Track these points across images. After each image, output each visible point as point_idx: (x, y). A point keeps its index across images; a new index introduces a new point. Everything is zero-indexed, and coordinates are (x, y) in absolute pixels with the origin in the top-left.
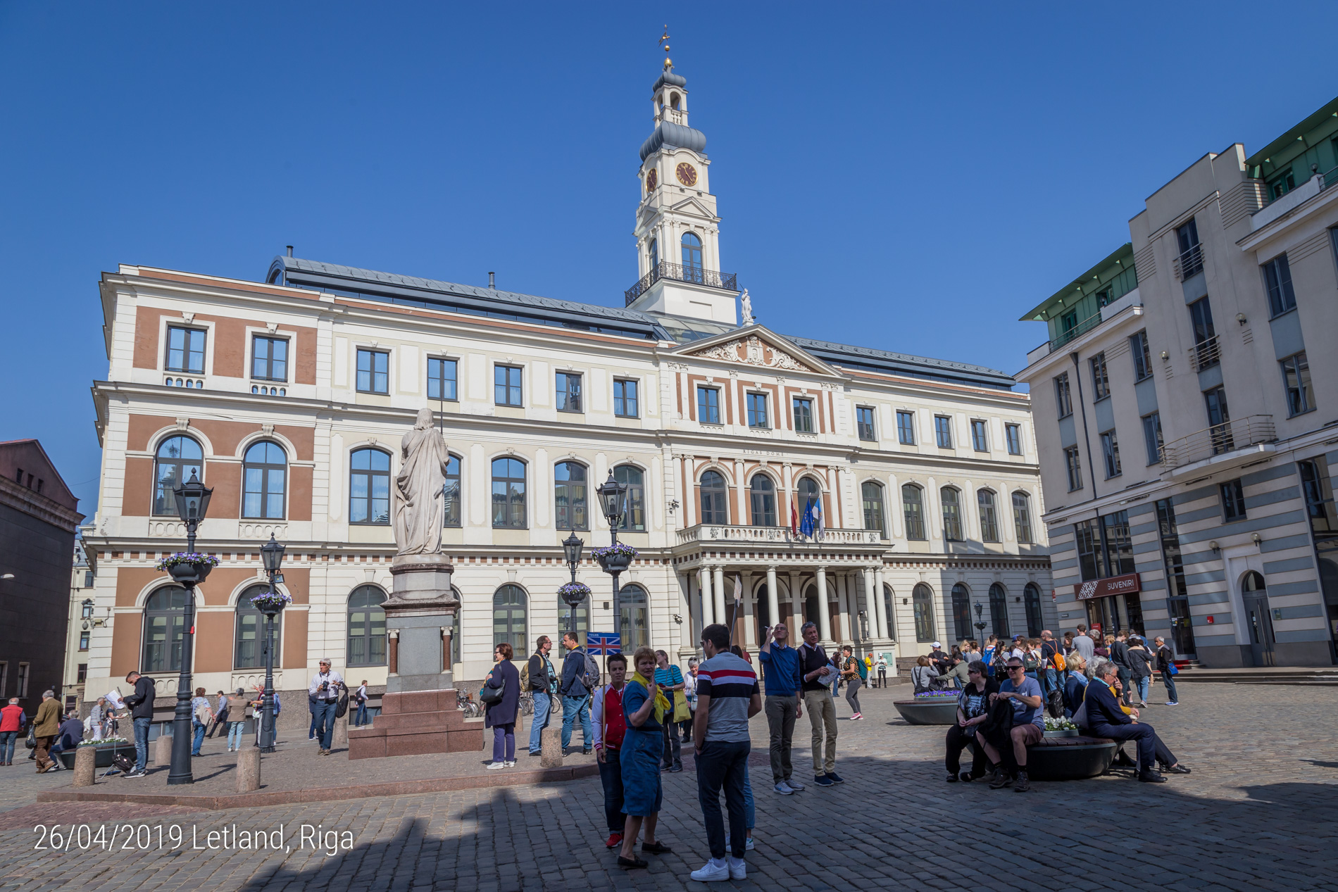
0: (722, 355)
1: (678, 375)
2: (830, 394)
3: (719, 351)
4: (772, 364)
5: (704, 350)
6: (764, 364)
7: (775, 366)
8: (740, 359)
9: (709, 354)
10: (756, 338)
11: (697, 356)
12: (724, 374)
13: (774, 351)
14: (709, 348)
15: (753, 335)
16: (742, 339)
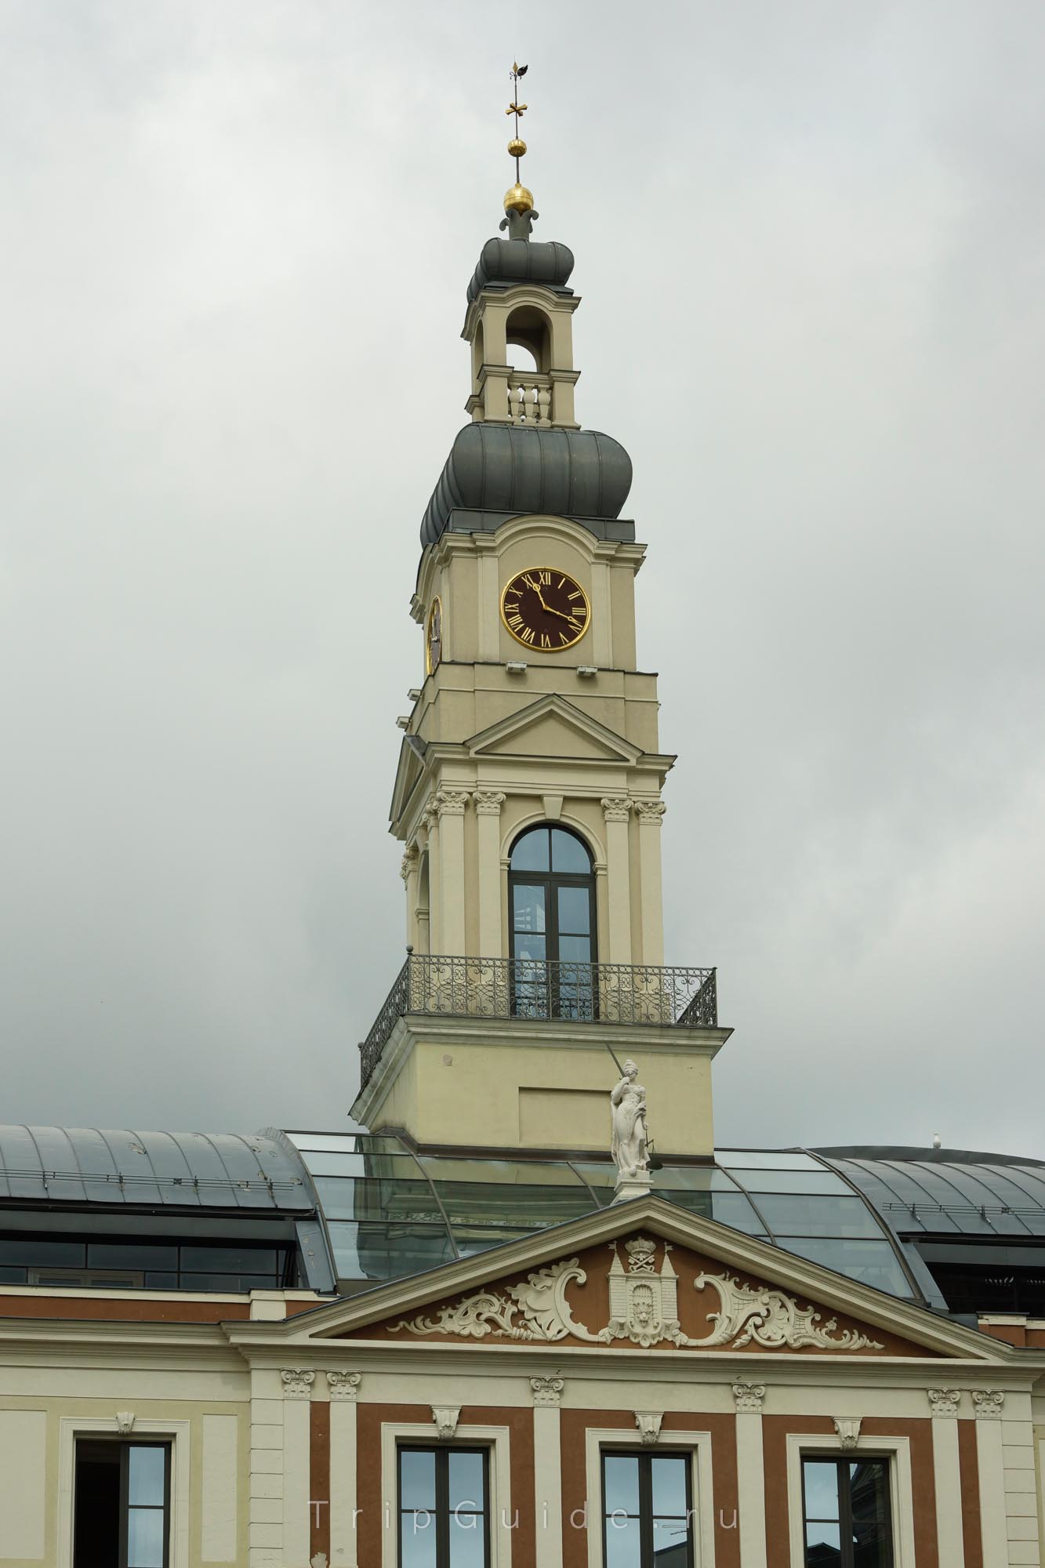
0: (505, 1321)
1: (320, 1415)
2: (967, 1431)
3: (493, 1306)
4: (715, 1338)
5: (431, 1309)
6: (683, 1339)
7: (726, 1345)
8: (581, 1331)
9: (452, 1322)
10: (648, 1245)
11: (404, 1335)
12: (506, 1392)
13: (725, 1288)
14: (453, 1300)
15: (642, 1232)
16: (595, 1255)
